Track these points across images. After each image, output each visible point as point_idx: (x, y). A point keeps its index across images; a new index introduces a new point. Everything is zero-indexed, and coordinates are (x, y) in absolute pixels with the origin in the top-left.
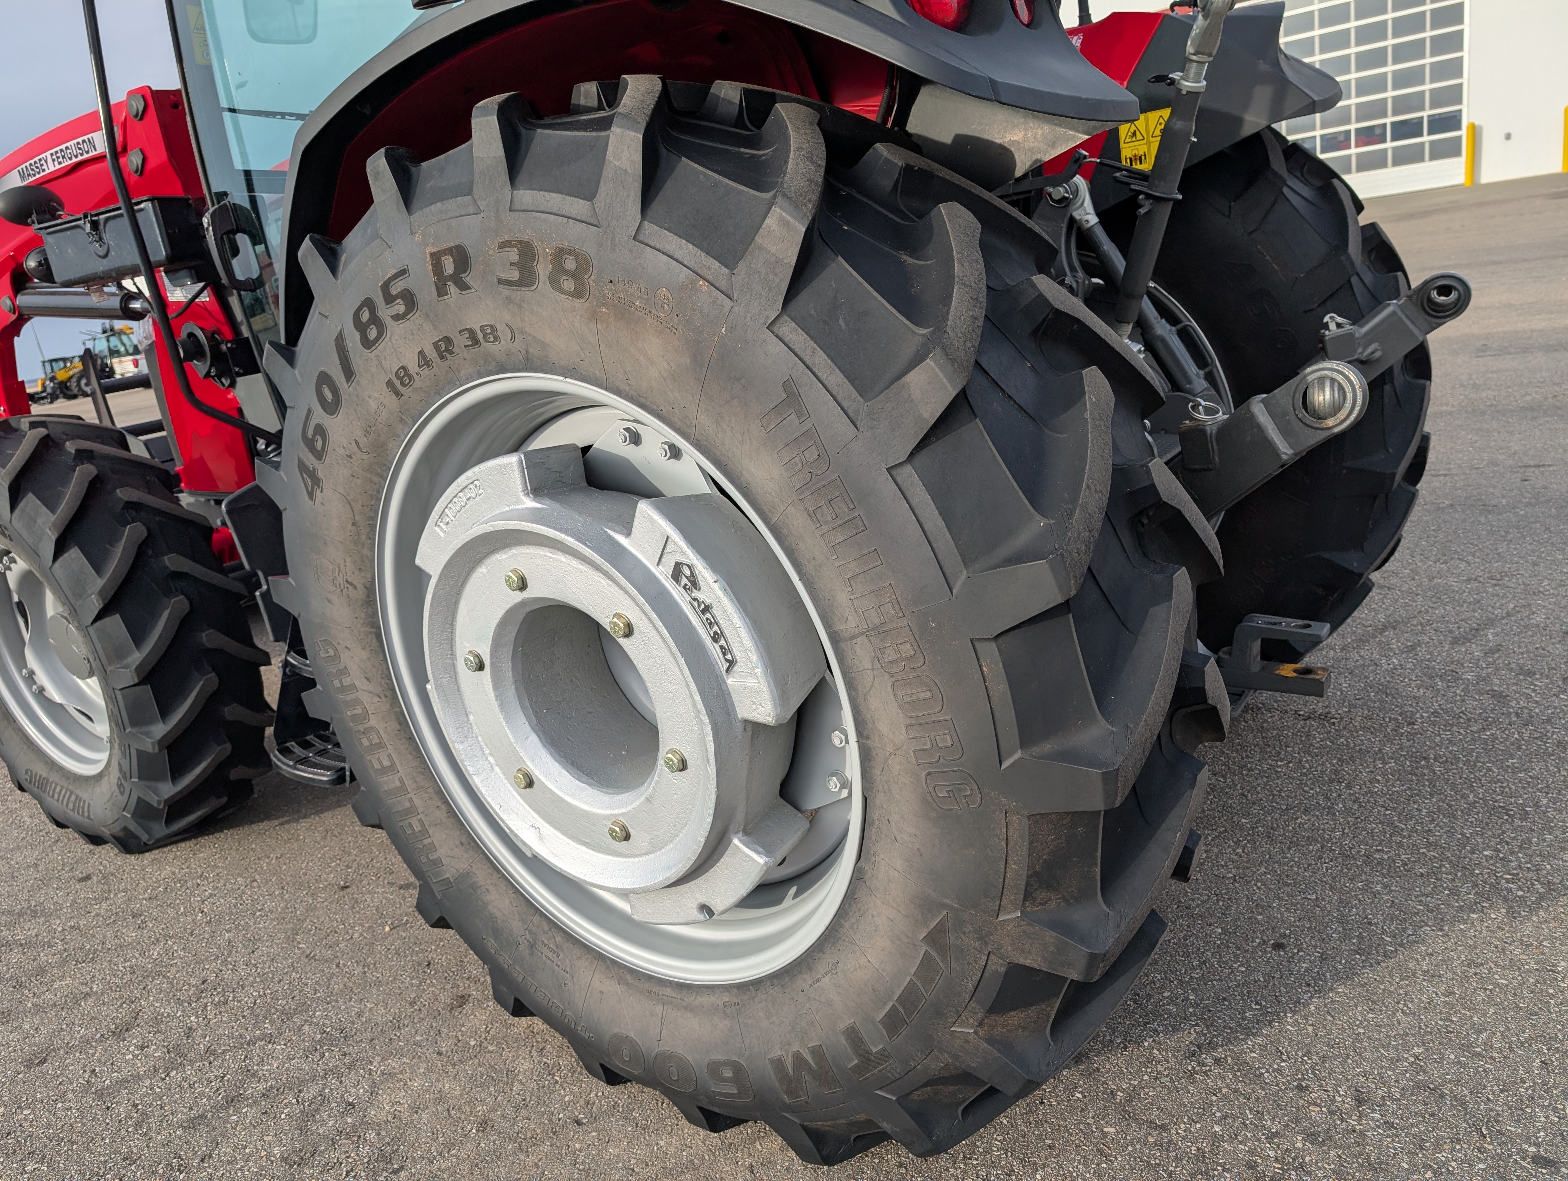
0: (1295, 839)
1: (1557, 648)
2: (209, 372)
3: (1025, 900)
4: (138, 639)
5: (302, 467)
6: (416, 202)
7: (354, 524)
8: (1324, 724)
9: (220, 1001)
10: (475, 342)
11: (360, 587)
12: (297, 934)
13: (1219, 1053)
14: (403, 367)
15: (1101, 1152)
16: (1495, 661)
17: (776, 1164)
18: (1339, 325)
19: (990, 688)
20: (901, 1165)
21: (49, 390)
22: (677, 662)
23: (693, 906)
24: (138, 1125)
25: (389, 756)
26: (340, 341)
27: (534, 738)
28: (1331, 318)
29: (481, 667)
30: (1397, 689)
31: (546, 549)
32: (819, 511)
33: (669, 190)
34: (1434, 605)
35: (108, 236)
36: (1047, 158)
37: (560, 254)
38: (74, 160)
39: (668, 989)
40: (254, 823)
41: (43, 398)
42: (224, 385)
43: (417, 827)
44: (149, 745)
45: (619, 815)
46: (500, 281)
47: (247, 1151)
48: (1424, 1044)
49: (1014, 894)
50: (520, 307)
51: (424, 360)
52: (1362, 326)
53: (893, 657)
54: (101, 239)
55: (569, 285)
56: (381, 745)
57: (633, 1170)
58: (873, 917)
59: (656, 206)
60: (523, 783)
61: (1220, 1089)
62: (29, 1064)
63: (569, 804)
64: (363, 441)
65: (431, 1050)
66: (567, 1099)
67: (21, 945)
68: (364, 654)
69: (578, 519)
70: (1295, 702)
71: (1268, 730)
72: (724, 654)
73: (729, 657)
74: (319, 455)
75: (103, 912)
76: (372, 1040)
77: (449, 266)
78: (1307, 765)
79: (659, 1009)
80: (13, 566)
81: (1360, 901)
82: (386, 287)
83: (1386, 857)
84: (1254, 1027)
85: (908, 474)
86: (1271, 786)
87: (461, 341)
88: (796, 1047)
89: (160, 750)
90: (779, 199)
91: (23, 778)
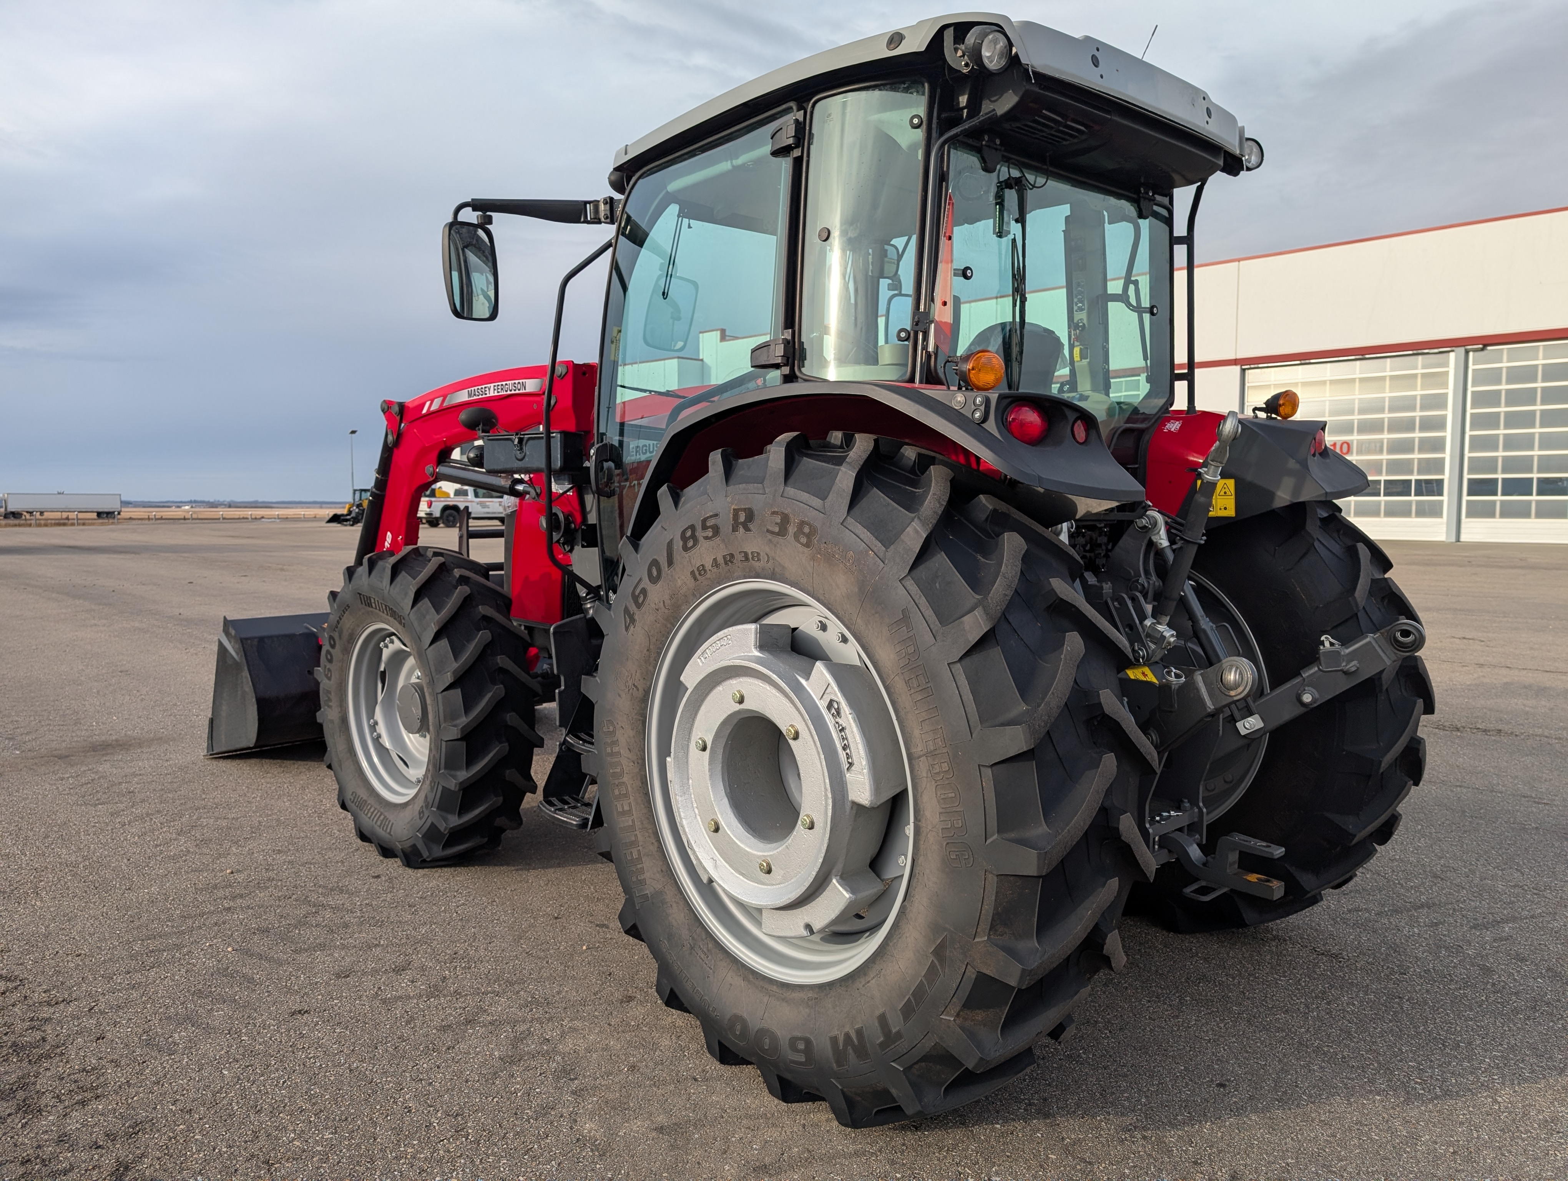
0: (1268, 1027)
1: (1558, 947)
2: (559, 540)
3: (990, 930)
4: (467, 709)
5: (626, 611)
6: (731, 482)
7: (648, 650)
8: (1332, 961)
9: (465, 966)
10: (747, 559)
11: (641, 689)
12: (521, 939)
13: (1148, 1133)
14: (702, 565)
15: (1041, 1166)
16: (1499, 946)
17: (821, 1127)
18: (1332, 644)
19: (985, 795)
20: (904, 1145)
21: (353, 515)
22: (820, 757)
23: (802, 924)
24: (408, 1022)
25: (630, 804)
26: (670, 545)
27: (726, 801)
28: (1326, 638)
29: (704, 749)
30: (1405, 949)
31: (760, 681)
32: (910, 681)
33: (863, 503)
34: (1473, 898)
35: (527, 449)
36: (1095, 511)
37: (802, 523)
38: (509, 392)
39: (775, 987)
40: (497, 865)
41: (347, 520)
42: (565, 550)
43: (635, 855)
44: (452, 784)
45: (768, 856)
46: (768, 531)
47: (478, 1049)
48: (1297, 1158)
49: (985, 925)
50: (775, 546)
51: (715, 563)
52: (1347, 648)
53: (938, 771)
54: (521, 449)
55: (804, 540)
56: (626, 795)
57: (726, 1111)
58: (906, 937)
59: (856, 510)
60: (713, 828)
61: (1139, 1152)
62: (338, 976)
63: (738, 846)
64: (668, 602)
65: (604, 1022)
66: (690, 1066)
67: (332, 908)
68: (631, 733)
69: (782, 666)
70: (1317, 941)
71: (1285, 956)
72: (848, 758)
73: (850, 760)
74: (639, 606)
75: (388, 899)
76: (565, 1008)
77: (742, 517)
78: (1303, 984)
79: (766, 999)
80: (390, 645)
81: (1297, 1072)
82: (704, 521)
83: (1332, 1051)
84: (1180, 1125)
85: (958, 668)
86: (1267, 991)
87: (739, 557)
88: (847, 1029)
89: (459, 790)
90: (916, 520)
91: (348, 796)
